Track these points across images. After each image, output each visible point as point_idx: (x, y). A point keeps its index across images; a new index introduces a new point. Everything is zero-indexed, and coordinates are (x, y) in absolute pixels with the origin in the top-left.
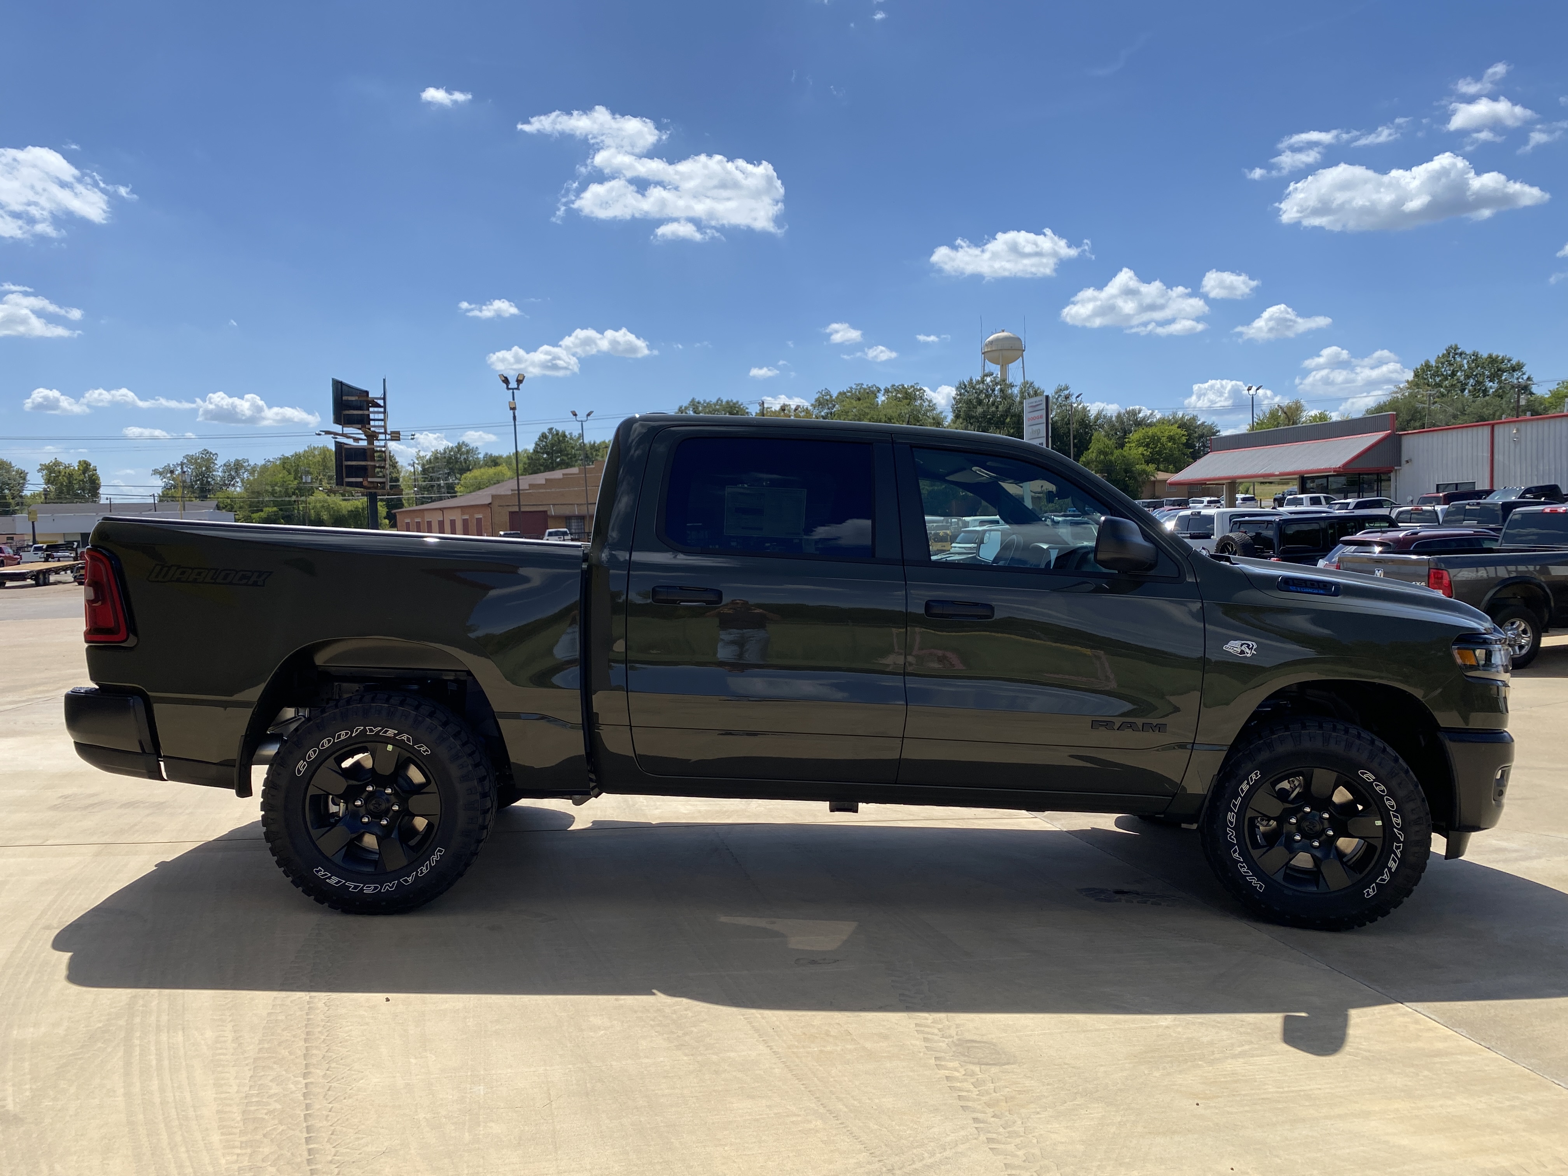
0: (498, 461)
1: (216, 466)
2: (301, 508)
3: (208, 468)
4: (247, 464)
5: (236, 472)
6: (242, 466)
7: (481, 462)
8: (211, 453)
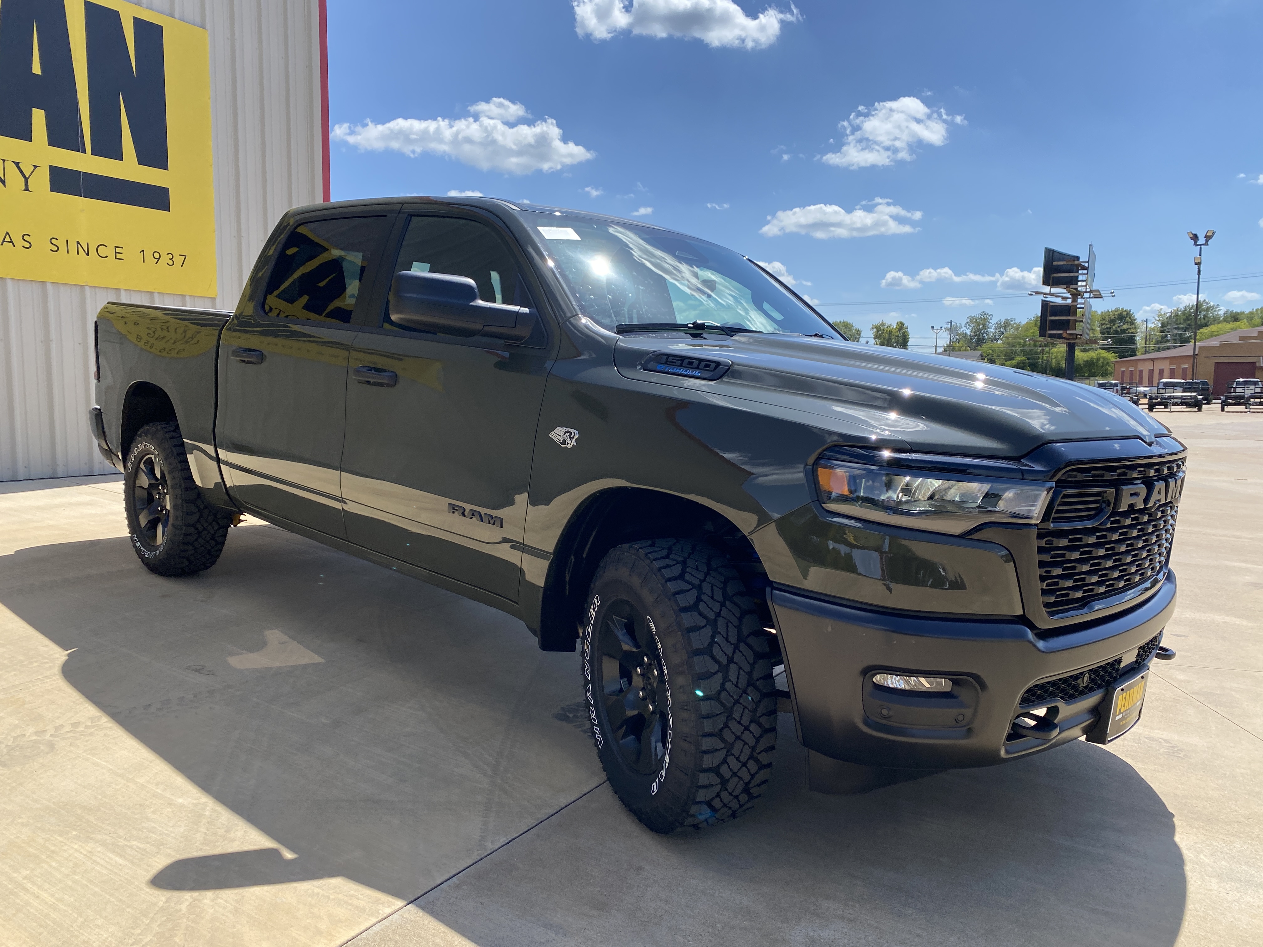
0: (1239, 316)
1: (991, 325)
2: (1045, 358)
3: (984, 325)
4: (1014, 322)
5: (1005, 329)
6: (1010, 324)
7: (1221, 318)
8: (988, 314)
